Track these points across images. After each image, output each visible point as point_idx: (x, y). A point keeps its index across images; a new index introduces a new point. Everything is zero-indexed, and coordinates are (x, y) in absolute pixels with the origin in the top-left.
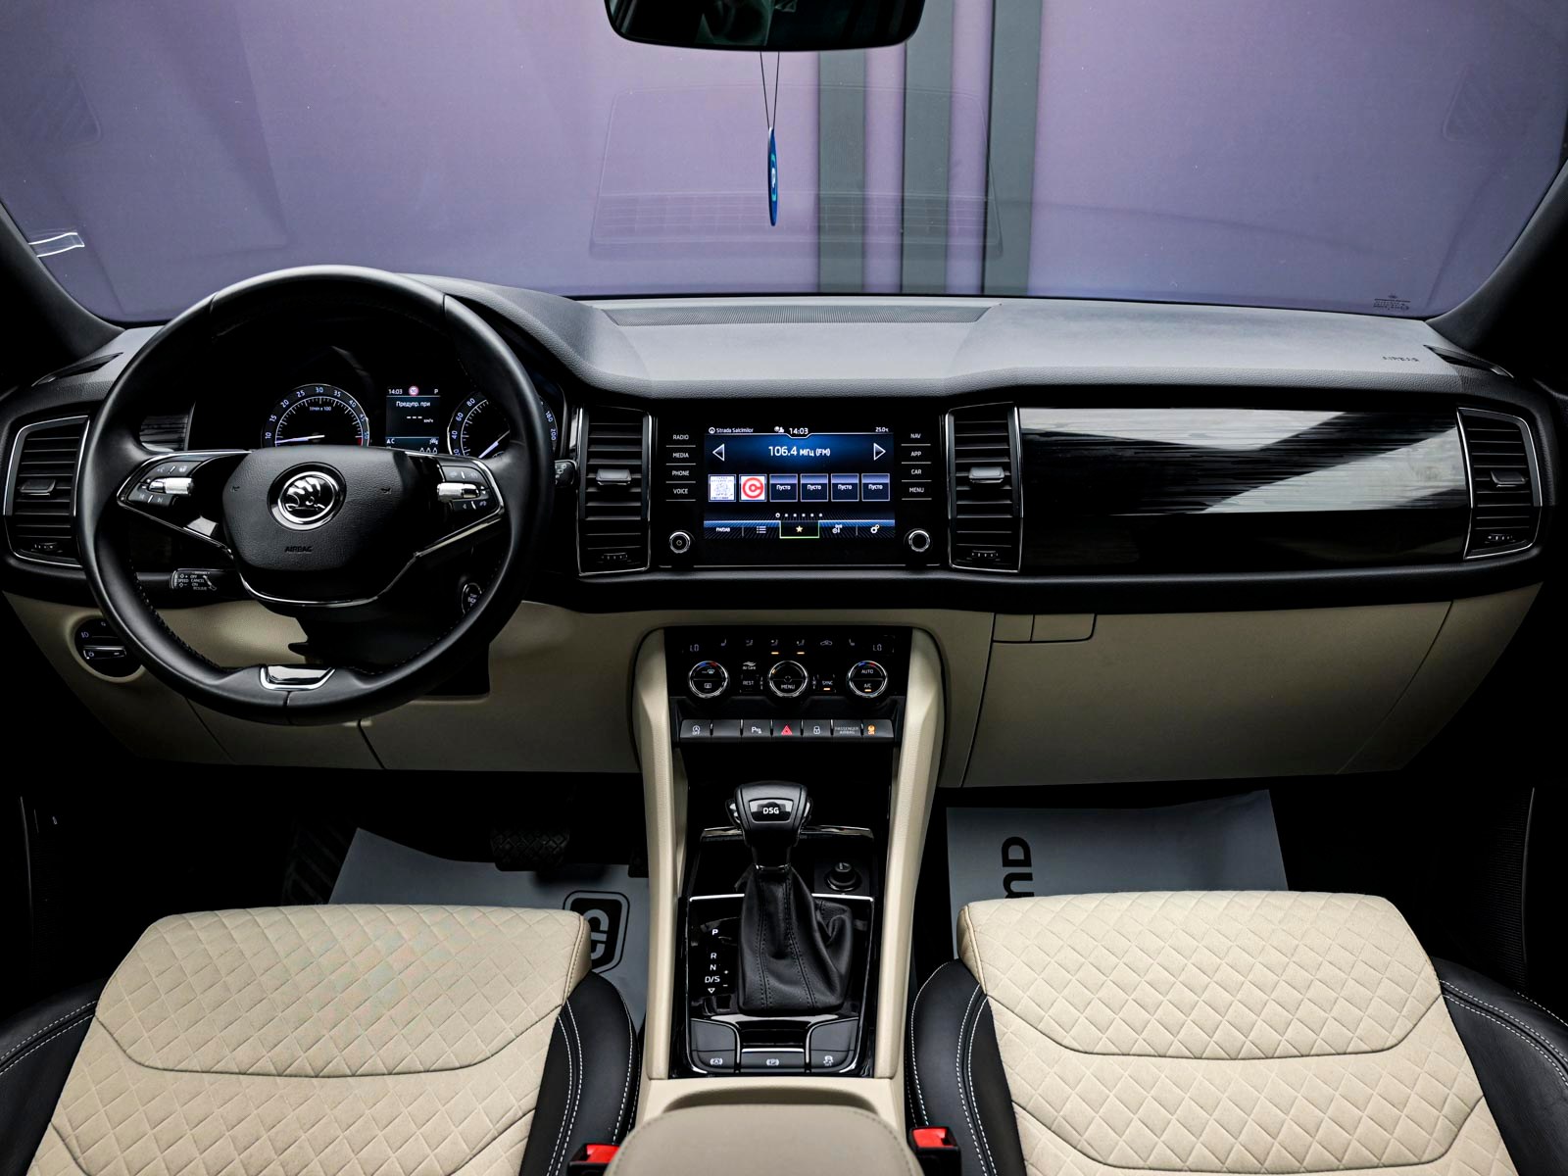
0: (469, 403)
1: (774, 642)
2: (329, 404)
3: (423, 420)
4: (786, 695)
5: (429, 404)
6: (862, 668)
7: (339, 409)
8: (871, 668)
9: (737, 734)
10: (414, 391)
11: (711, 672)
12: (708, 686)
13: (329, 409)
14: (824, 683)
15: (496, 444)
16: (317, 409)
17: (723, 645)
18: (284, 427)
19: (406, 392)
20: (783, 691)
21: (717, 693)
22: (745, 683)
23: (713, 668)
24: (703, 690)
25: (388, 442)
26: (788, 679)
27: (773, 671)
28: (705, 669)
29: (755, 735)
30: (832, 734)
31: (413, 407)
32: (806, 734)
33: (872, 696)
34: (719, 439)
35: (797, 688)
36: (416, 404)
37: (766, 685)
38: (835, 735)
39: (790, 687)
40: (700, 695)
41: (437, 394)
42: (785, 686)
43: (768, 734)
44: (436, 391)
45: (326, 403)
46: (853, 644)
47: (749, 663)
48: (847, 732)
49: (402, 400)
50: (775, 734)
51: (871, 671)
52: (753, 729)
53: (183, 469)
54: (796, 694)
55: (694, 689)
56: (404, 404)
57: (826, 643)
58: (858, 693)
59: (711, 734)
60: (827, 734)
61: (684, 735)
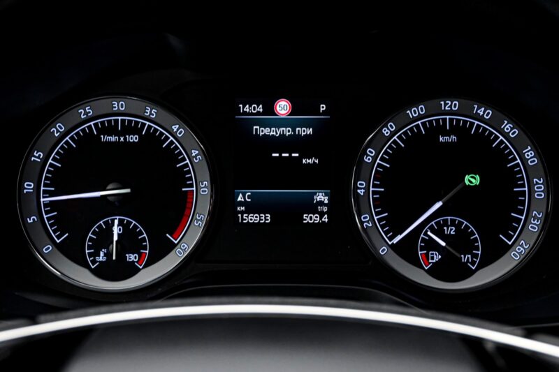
0: (386, 132)
2: (135, 129)
3: (300, 159)
5: (310, 131)
7: (153, 140)
10: (283, 107)
13: (134, 138)
15: (438, 205)
16: (114, 139)
18: (55, 172)
19: (270, 110)
25: (240, 198)
31: (282, 136)
36: (288, 131)
41: (324, 113)
44: (323, 107)
45: (129, 129)
49: (264, 124)
56: (266, 131)
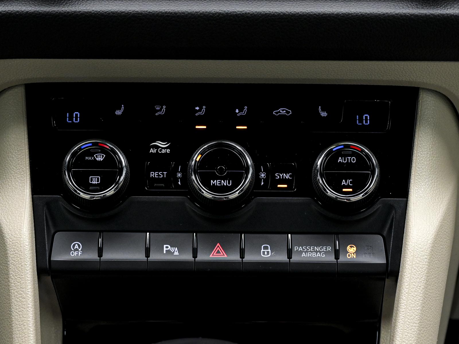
1: (201, 111)
4: (218, 196)
6: (339, 153)
8: (353, 154)
9: (141, 256)
11: (100, 158)
12: (95, 181)
14: (278, 176)
17: (118, 113)
20: (213, 189)
21: (110, 192)
22: (154, 174)
23: (103, 151)
24: (87, 187)
26: (221, 171)
27: (197, 157)
28: (89, 153)
29: (169, 258)
30: (290, 257)
32: (249, 257)
33: (354, 199)
35: (235, 185)
37: (186, 179)
38: (295, 258)
39: (225, 183)
40: (82, 195)
42: (216, 182)
43: (188, 257)
46: (324, 114)
47: (159, 143)
48: (314, 255)
50: (201, 257)
51: (353, 160)
52: (166, 248)
54: (234, 195)
55: (71, 184)
57: (282, 111)
58: (331, 193)
59: (100, 255)
60: (283, 258)
61: (58, 257)
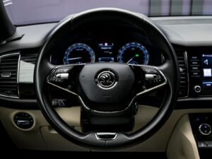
3: (109, 53)
5: (111, 48)
7: (85, 50)
10: (106, 44)
12: (206, 131)
13: (82, 50)
16: (79, 50)
21: (209, 134)
31: (106, 49)
34: (205, 58)
40: (203, 134)
41: (113, 45)
49: (103, 47)
53: (65, 70)
59: (207, 146)
